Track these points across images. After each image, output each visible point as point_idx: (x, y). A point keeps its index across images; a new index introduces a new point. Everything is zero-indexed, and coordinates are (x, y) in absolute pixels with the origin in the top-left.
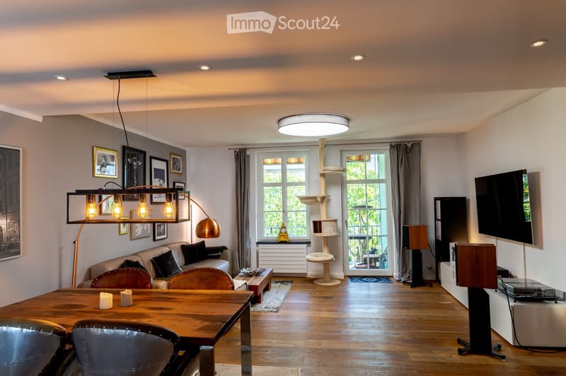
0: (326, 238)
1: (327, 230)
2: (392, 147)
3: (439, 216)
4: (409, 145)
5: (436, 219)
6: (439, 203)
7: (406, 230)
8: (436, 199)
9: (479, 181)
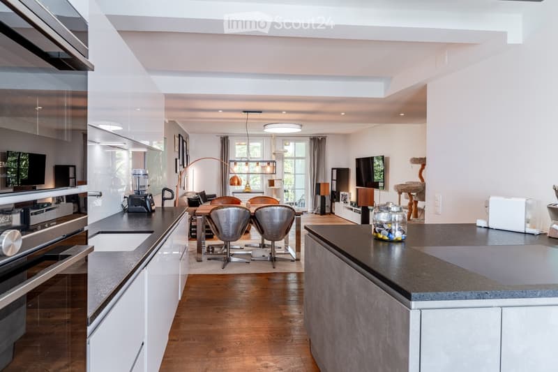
0: (276, 189)
1: (277, 185)
2: (311, 139)
3: (335, 178)
4: (320, 138)
5: (332, 180)
6: (335, 171)
7: (318, 185)
8: (333, 169)
9: (358, 160)
